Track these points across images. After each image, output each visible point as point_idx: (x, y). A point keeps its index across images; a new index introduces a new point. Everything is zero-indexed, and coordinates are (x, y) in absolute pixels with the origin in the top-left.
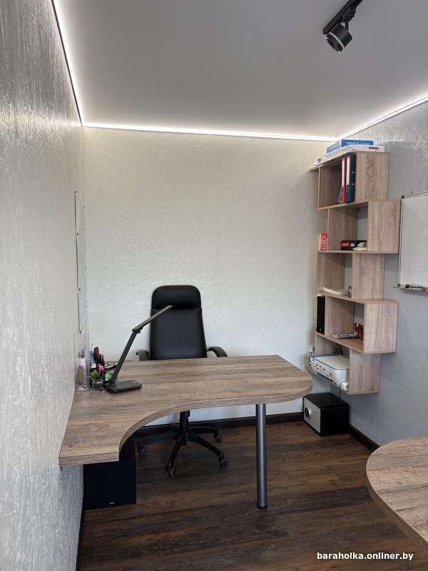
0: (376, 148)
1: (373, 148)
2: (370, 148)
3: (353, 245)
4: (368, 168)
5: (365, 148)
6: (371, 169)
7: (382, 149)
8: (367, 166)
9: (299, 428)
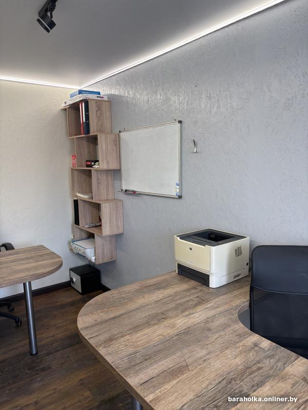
0: (102, 97)
1: (100, 97)
2: (98, 97)
3: (93, 163)
4: (97, 111)
5: (94, 97)
6: (99, 111)
7: (106, 98)
8: (97, 109)
9: (68, 292)
